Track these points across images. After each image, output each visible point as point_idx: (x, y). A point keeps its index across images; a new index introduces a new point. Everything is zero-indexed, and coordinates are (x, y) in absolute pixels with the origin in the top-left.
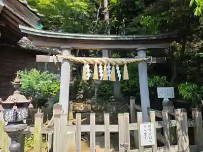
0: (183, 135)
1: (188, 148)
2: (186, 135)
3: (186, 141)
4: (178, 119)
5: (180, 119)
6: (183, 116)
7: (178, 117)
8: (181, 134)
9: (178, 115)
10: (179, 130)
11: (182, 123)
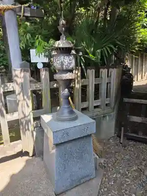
0: (24, 99)
1: (31, 113)
2: (29, 99)
3: (28, 106)
4: (16, 81)
5: (19, 81)
6: (24, 77)
7: (16, 78)
8: (22, 98)
9: (16, 76)
10: (19, 94)
11: (22, 86)
